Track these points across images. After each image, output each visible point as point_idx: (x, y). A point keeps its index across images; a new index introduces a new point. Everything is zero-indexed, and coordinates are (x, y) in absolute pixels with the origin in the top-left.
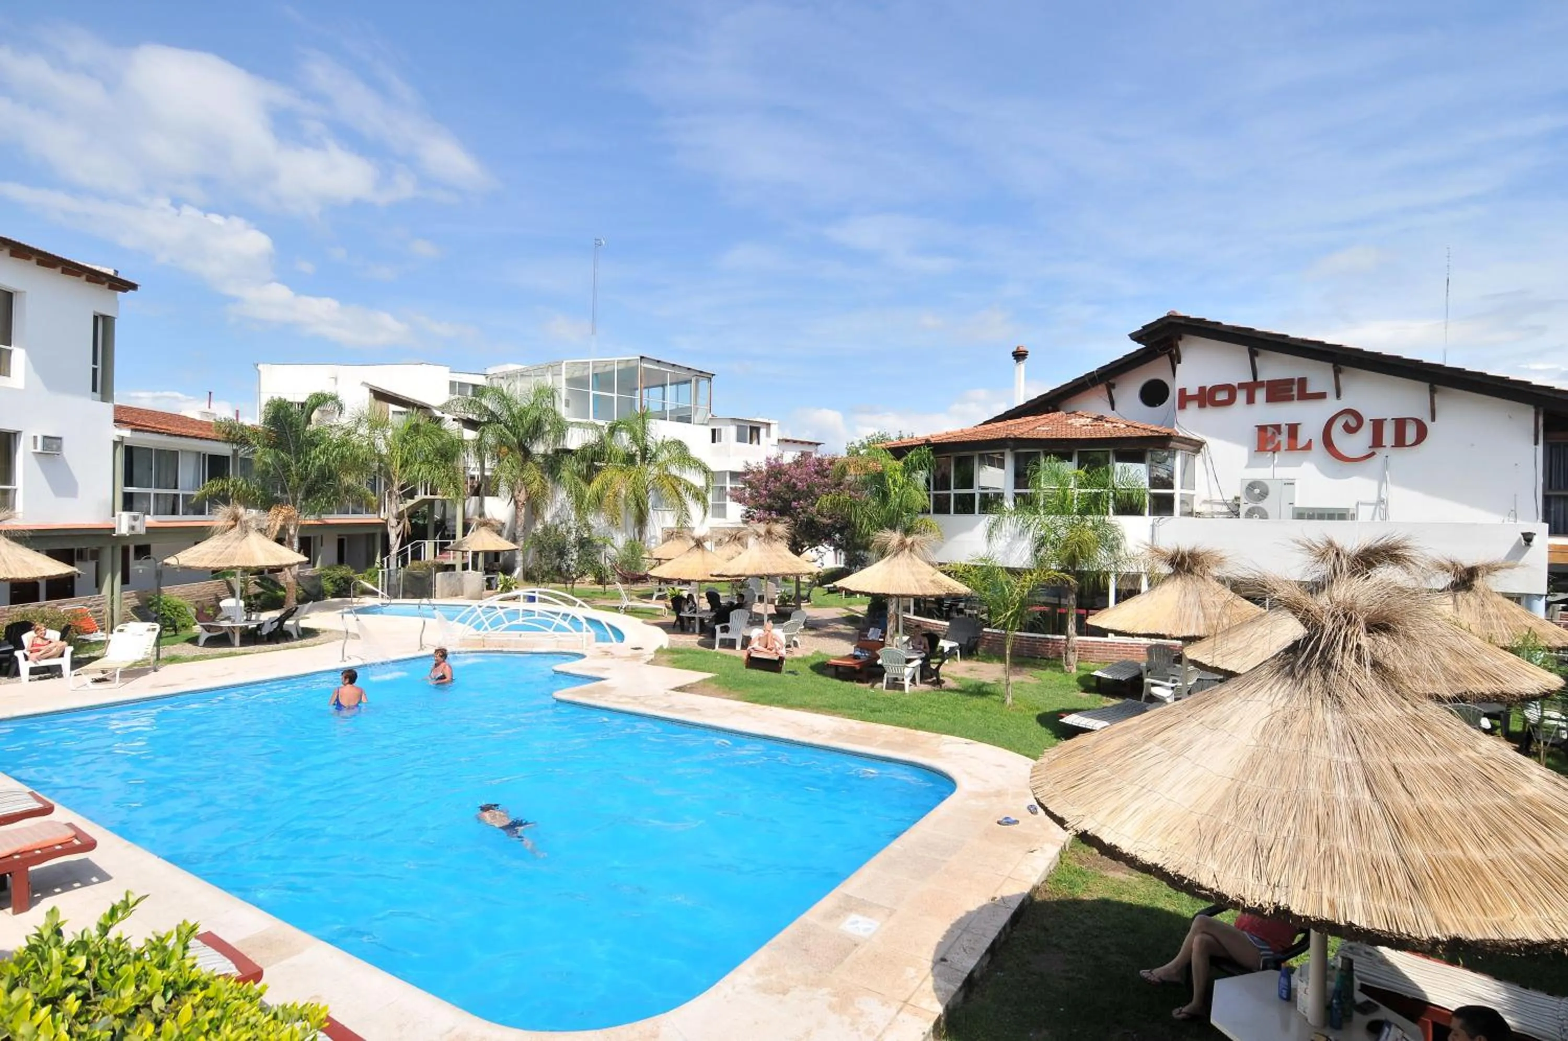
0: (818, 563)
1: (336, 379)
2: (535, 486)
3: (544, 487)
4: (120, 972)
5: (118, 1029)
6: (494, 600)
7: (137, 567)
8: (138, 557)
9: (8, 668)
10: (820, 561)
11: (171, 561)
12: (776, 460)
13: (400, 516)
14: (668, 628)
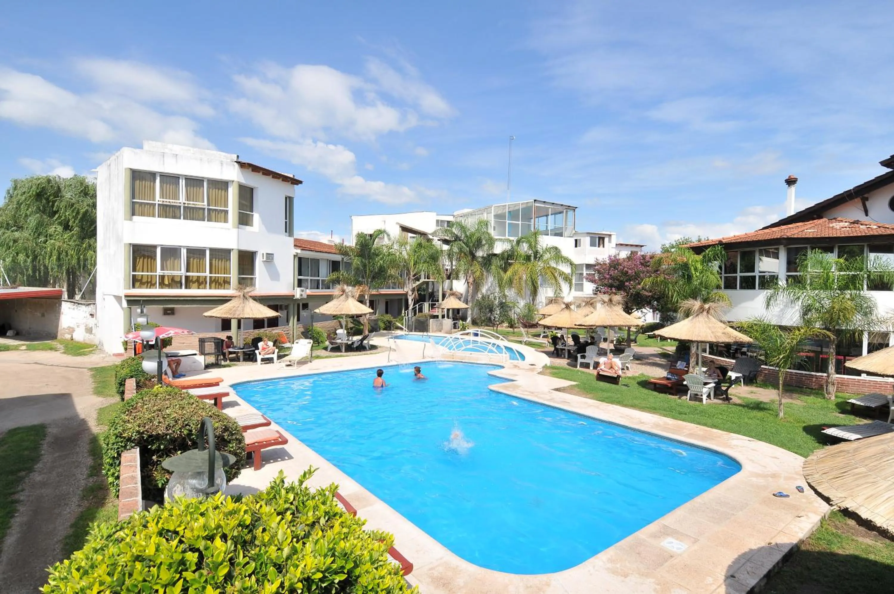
0: (642, 319)
1: (385, 222)
2: (478, 274)
3: (482, 275)
4: (307, 504)
5: (307, 531)
6: (458, 334)
7: (303, 313)
8: (303, 309)
9: (253, 358)
10: (643, 318)
11: (317, 311)
12: (615, 256)
13: (413, 290)
14: (550, 354)
